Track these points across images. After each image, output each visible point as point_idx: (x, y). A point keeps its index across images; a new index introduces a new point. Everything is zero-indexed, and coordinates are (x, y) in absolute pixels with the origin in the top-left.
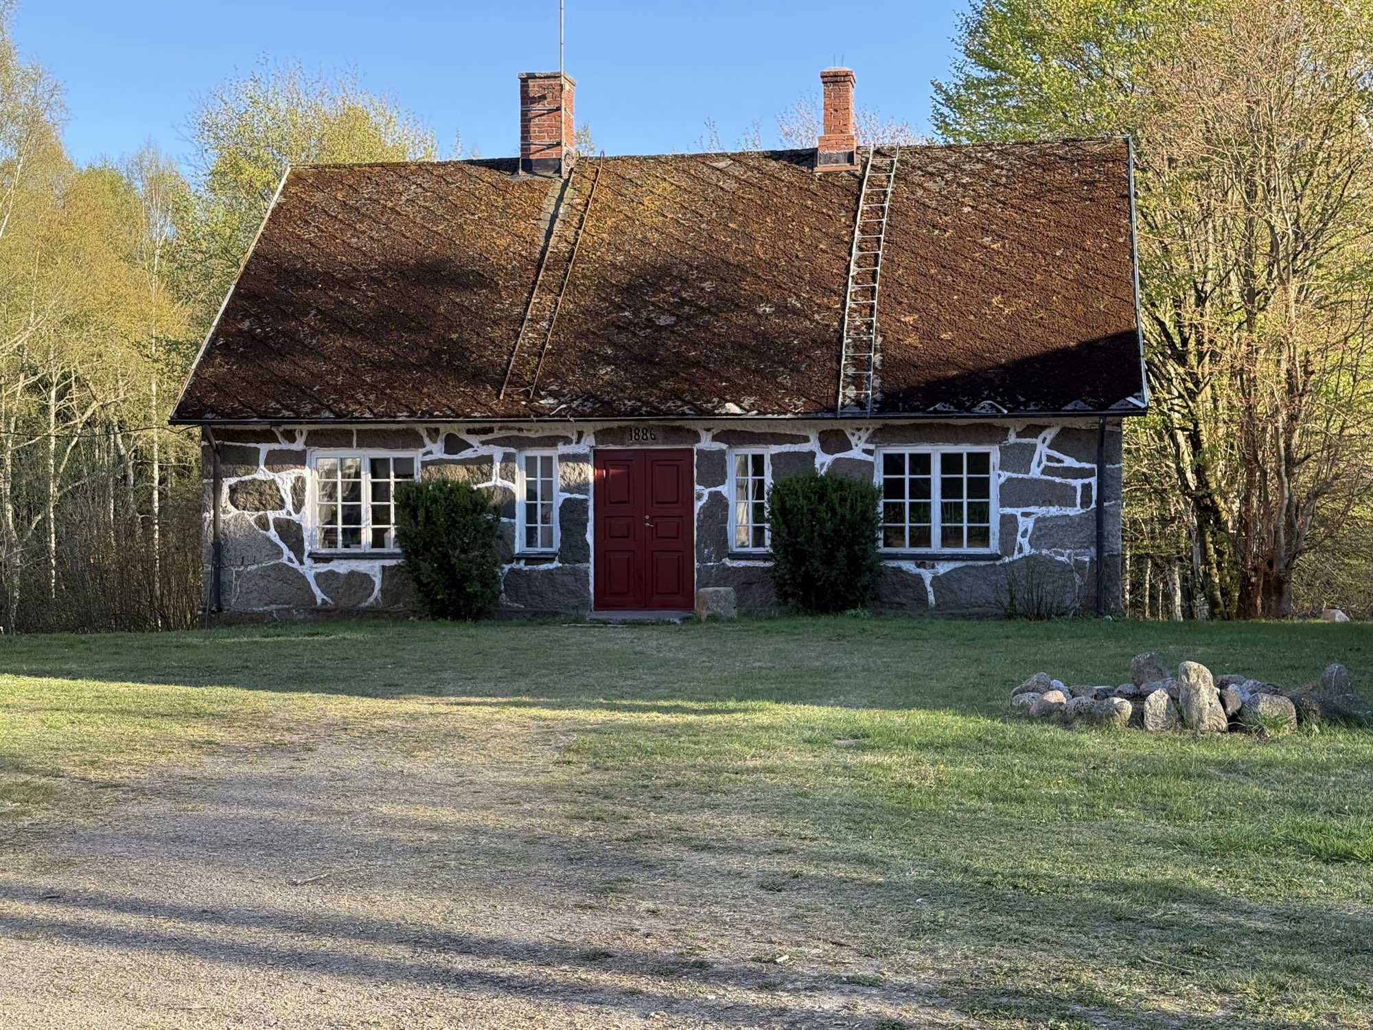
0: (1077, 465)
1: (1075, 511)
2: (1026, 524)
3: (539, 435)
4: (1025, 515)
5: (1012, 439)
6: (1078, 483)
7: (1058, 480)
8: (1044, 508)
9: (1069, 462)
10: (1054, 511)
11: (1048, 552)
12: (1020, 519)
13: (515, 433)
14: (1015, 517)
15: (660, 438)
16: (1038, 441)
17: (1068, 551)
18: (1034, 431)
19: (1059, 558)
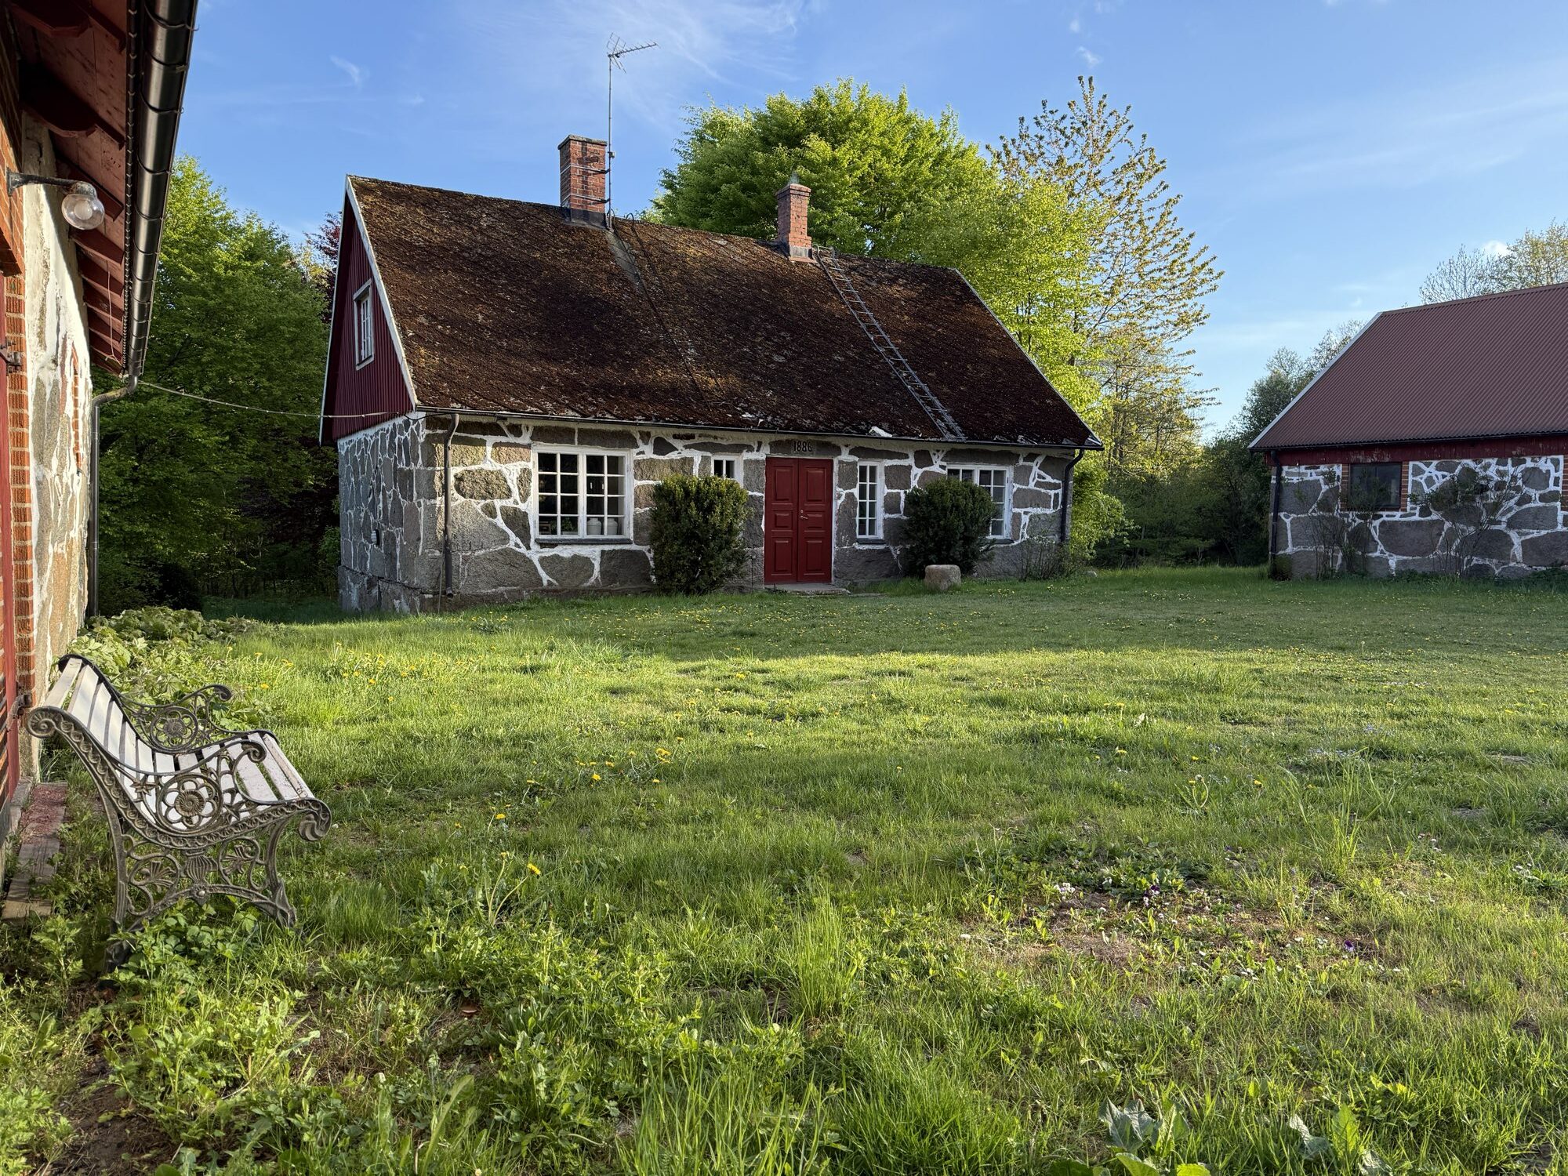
0: (1053, 481)
1: (1050, 511)
2: (1025, 519)
3: (730, 442)
4: (1026, 513)
5: (1021, 462)
6: (1052, 493)
7: (1043, 490)
8: (1035, 509)
9: (1049, 479)
10: (1039, 511)
11: (1036, 538)
12: (1023, 516)
13: (712, 440)
14: (1020, 514)
15: (815, 451)
16: (1034, 464)
17: (1045, 537)
18: (1031, 457)
19: (1042, 542)
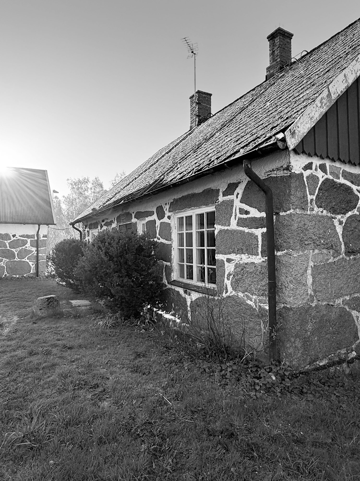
1: (258, 259)
2: (229, 269)
4: (229, 260)
5: (221, 198)
6: (259, 232)
7: (246, 230)
8: (238, 256)
9: (253, 212)
10: (245, 258)
11: (242, 295)
12: (226, 264)
14: (223, 262)
15: (126, 219)
16: (234, 197)
17: (254, 297)
18: (232, 188)
19: (249, 302)
